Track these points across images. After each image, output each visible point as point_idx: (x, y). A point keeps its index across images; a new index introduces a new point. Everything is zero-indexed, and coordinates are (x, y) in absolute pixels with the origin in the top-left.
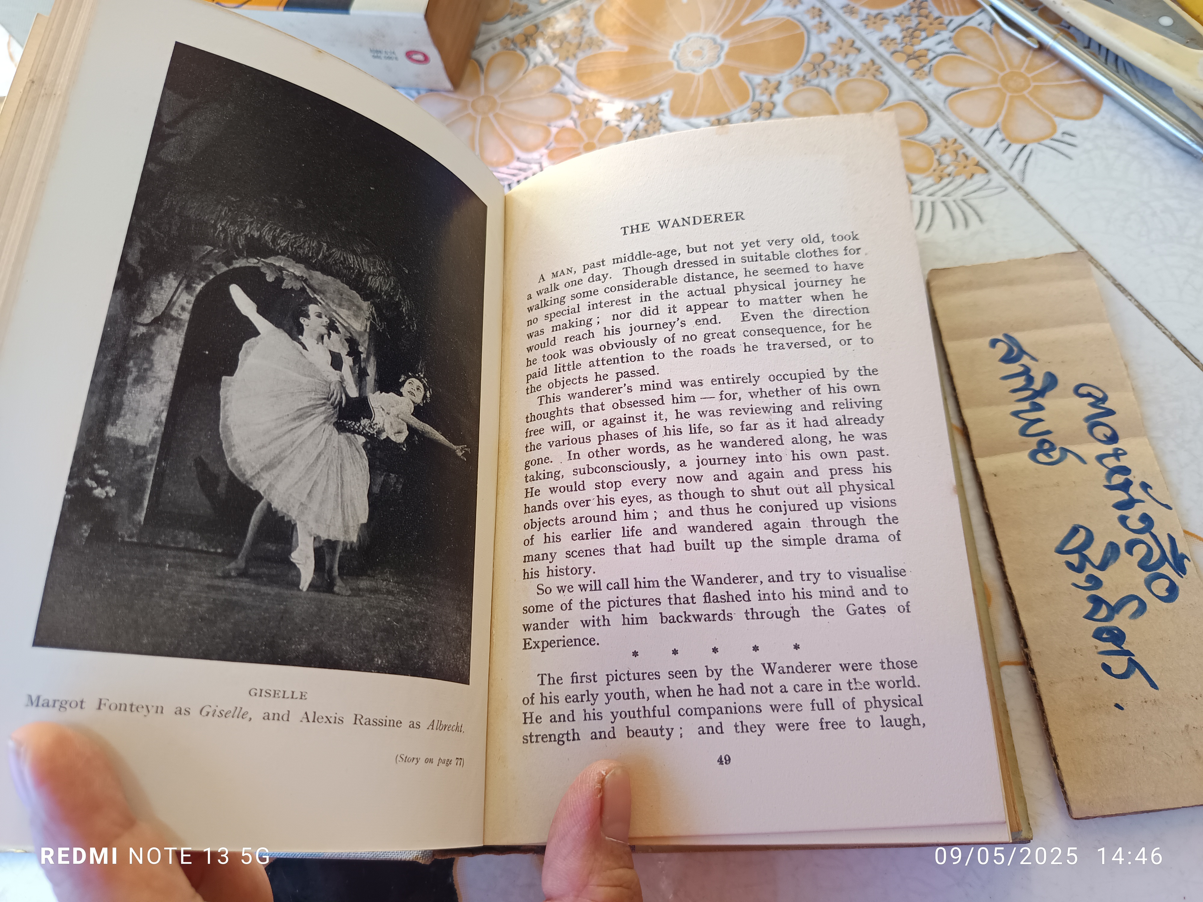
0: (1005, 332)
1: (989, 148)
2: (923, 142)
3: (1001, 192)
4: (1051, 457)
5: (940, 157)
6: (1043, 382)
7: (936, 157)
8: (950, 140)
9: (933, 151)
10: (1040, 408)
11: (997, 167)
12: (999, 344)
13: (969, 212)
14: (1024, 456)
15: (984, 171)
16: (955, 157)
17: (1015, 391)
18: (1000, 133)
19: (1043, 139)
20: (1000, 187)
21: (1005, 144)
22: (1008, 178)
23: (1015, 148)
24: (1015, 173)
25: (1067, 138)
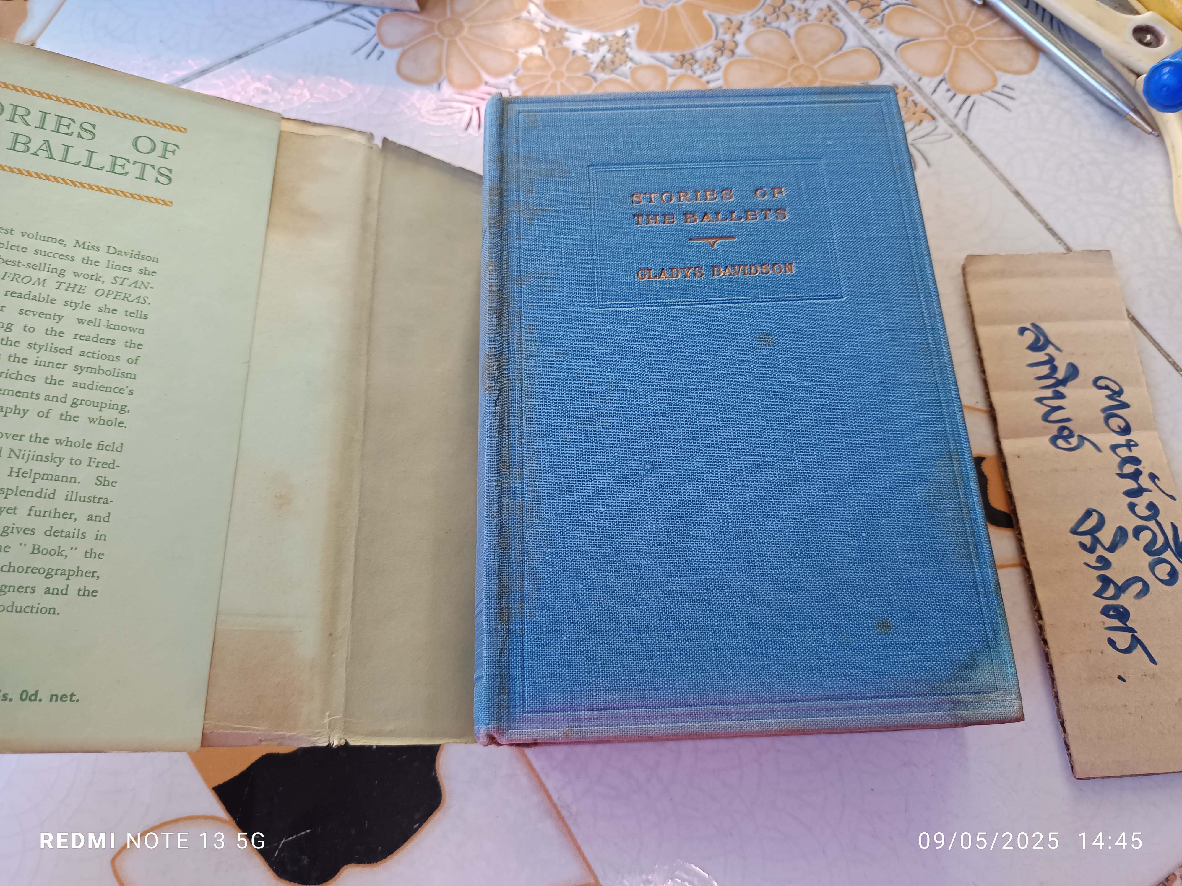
1: (936, 97)
3: (947, 139)
8: (901, 87)
11: (943, 115)
13: (918, 156)
15: (931, 119)
16: (905, 103)
18: (946, 83)
19: (985, 90)
20: (946, 134)
21: (950, 94)
22: (953, 126)
23: (960, 98)
24: (959, 121)
25: (1007, 91)
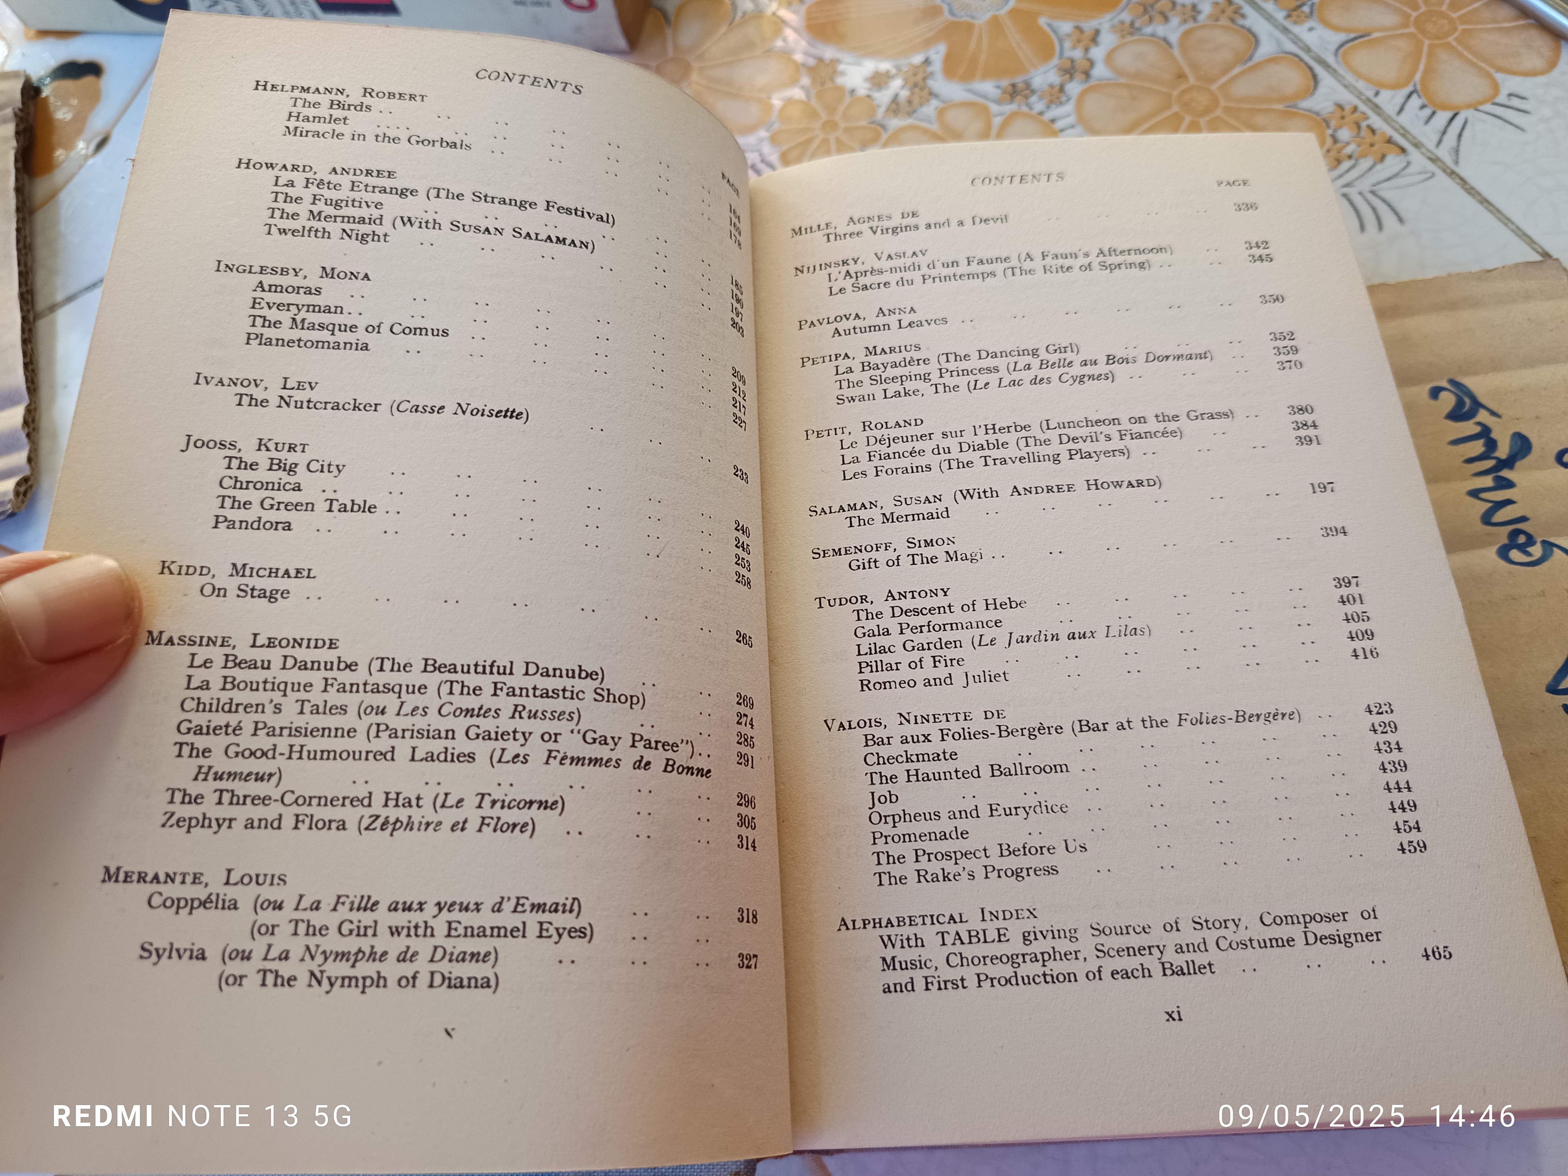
0: (1451, 377)
1: (1403, 119)
2: (1309, 111)
3: (1426, 179)
4: (1529, 554)
5: (1335, 131)
6: (1511, 447)
7: (1330, 132)
8: (1348, 108)
9: (1324, 124)
10: (1509, 484)
11: (1417, 145)
12: (1443, 394)
13: (1383, 209)
14: (1491, 553)
15: (1399, 151)
16: (1356, 131)
17: (1470, 460)
18: (1419, 97)
19: (1482, 103)
20: (1426, 172)
21: (1427, 112)
22: (1435, 160)
23: (1443, 117)
24: (1444, 153)
25: (1516, 102)
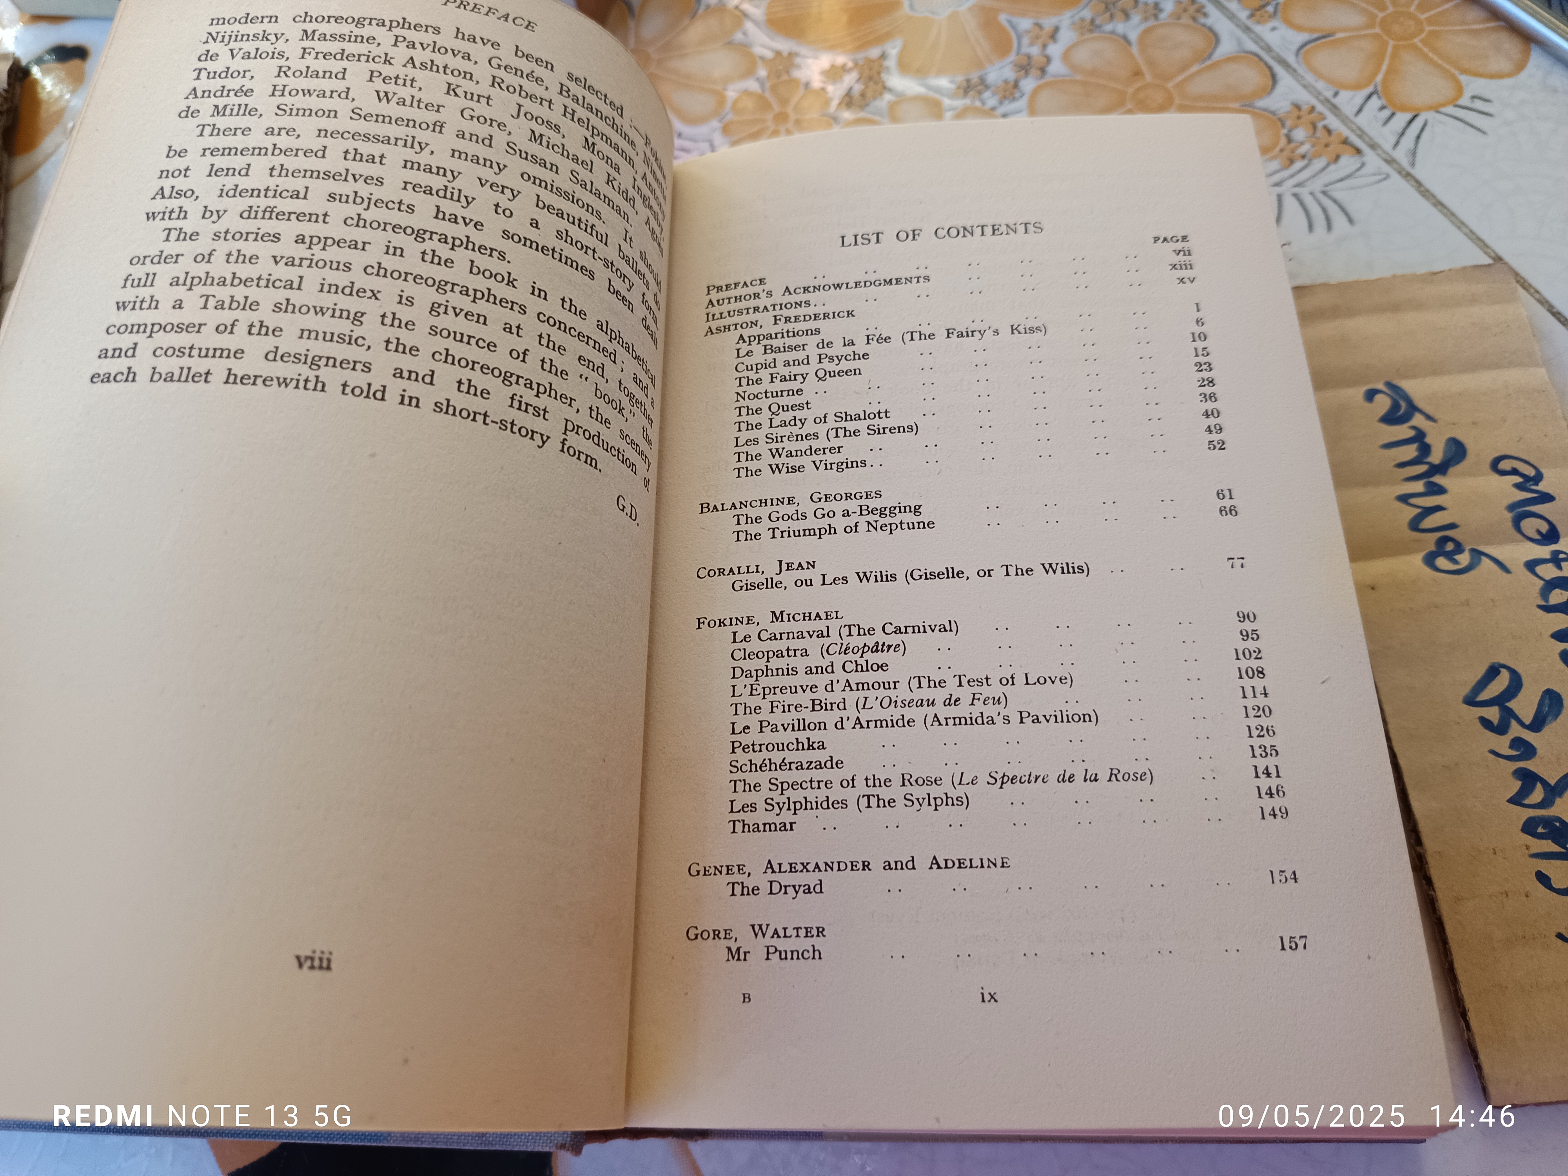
0: (1387, 379)
1: (1361, 121)
2: (1265, 110)
3: (1380, 181)
4: (1456, 562)
5: (1290, 131)
6: (1445, 452)
7: (1285, 131)
8: (1305, 108)
9: (1279, 124)
10: (1440, 490)
11: (1374, 146)
12: (1379, 397)
13: (1333, 209)
14: (1417, 560)
15: (1354, 152)
16: (1311, 131)
17: (1402, 465)
18: (1379, 98)
19: (1444, 105)
20: (1380, 174)
21: (1386, 113)
22: (1390, 161)
23: (1402, 118)
24: (1401, 155)
25: (1479, 105)
